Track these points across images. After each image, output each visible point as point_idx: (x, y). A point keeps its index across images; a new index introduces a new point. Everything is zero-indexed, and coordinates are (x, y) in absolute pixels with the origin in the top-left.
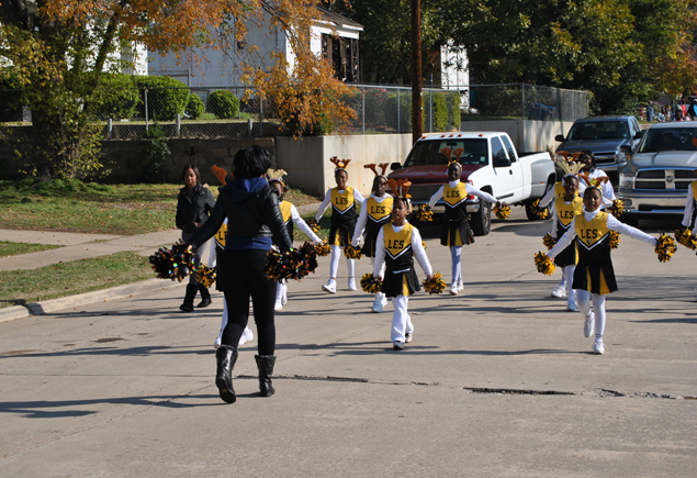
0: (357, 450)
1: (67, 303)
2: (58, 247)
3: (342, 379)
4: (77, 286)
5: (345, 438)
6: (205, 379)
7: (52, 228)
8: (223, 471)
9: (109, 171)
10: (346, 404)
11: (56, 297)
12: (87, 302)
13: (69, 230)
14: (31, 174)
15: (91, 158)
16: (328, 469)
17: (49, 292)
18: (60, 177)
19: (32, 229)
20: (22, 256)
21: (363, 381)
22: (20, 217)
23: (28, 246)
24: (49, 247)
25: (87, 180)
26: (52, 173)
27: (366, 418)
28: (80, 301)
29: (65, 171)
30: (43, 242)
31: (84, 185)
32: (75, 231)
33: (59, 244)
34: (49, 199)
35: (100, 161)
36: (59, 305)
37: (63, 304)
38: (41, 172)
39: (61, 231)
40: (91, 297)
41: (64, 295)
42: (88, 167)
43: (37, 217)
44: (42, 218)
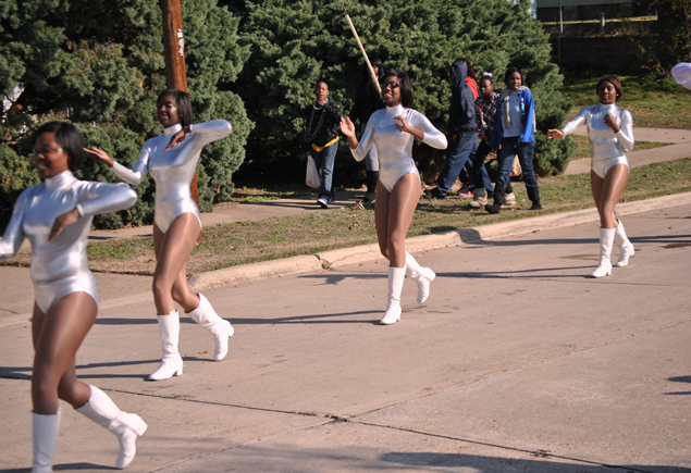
1: (654, 204)
2: (666, 144)
4: (670, 186)
7: (667, 125)
11: (644, 198)
12: (676, 203)
13: (684, 127)
14: (654, 70)
17: (637, 193)
19: (646, 126)
22: (637, 113)
24: (657, 145)
28: (669, 202)
30: (652, 140)
33: (669, 141)
34: (671, 96)
36: (645, 206)
37: (650, 205)
39: (676, 128)
40: (681, 199)
41: (653, 195)
43: (655, 113)
44: (659, 114)
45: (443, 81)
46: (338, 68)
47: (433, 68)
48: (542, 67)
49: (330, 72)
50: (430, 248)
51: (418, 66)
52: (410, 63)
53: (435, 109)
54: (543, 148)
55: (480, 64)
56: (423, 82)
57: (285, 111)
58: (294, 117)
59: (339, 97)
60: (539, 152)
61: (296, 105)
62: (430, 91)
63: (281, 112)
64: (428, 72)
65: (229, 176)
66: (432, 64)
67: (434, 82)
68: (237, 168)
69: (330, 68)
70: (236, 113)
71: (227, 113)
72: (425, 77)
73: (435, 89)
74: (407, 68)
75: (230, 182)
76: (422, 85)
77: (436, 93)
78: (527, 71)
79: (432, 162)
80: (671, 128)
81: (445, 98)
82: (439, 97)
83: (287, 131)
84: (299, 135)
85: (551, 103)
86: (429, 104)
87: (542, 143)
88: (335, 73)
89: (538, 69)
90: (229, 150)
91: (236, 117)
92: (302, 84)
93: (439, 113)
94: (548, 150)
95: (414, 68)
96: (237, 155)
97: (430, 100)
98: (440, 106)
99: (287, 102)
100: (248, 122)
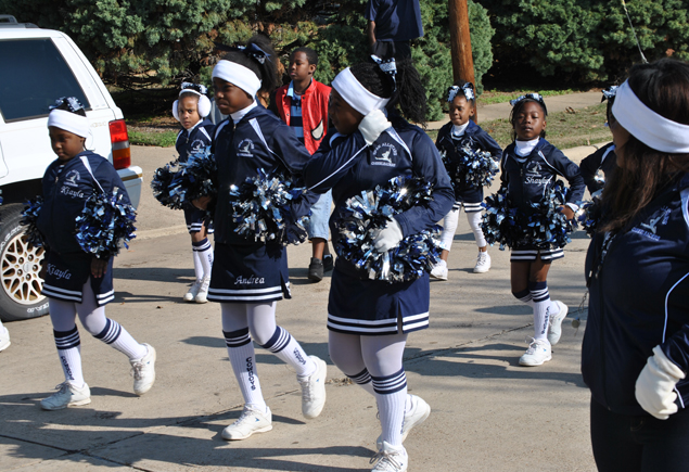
53: (661, 16)
57: (518, 19)
58: (528, 24)
59: (569, 5)
61: (529, 14)
63: (514, 20)
65: (480, 78)
68: (486, 71)
70: (482, 20)
71: (474, 20)
75: (480, 84)
81: (668, 6)
82: (663, 4)
83: (520, 37)
84: (531, 41)
86: (654, 11)
90: (482, 54)
91: (482, 24)
96: (487, 59)
97: (656, 8)
98: (664, 14)
99: (519, 10)
100: (490, 29)
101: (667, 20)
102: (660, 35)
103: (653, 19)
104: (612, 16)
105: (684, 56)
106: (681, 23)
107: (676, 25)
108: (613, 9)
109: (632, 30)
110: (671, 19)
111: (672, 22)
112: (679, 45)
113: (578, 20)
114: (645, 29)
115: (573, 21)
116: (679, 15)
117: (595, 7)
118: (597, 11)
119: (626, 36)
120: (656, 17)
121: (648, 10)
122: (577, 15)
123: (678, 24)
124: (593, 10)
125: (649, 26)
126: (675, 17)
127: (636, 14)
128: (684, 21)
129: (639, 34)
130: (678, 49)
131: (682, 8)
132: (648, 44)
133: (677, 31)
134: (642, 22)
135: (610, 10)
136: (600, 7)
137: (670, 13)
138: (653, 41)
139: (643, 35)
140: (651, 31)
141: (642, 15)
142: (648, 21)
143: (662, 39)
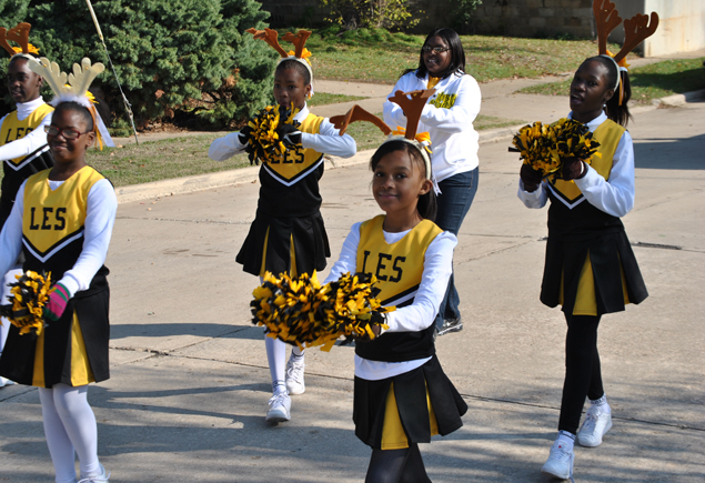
0: (666, 320)
2: (363, 98)
3: (654, 246)
4: (381, 138)
5: (654, 307)
6: (509, 239)
7: (357, 79)
8: (523, 335)
9: (417, 21)
10: (656, 271)
13: (374, 82)
14: (337, 23)
15: (399, 7)
16: (634, 338)
18: (366, 25)
19: (336, 79)
20: (325, 106)
21: (677, 248)
22: (324, 66)
23: (332, 96)
24: (354, 97)
25: (393, 30)
26: (358, 22)
27: (678, 287)
29: (372, 20)
30: (348, 94)
31: (391, 35)
32: (380, 83)
33: (364, 95)
34: (355, 49)
35: (408, 10)
36: (361, 158)
38: (347, 20)
39: (366, 82)
41: (367, 147)
42: (396, 16)
43: (342, 67)
44: (347, 68)
45: (157, 25)
46: (47, 7)
47: (146, 11)
48: (254, 14)
49: (38, 11)
50: (161, 195)
51: (131, 8)
52: (123, 5)
53: (149, 54)
54: (253, 97)
55: (193, 9)
56: (136, 25)
59: (48, 38)
60: (250, 101)
62: (143, 34)
64: (142, 16)
66: (146, 7)
67: (147, 26)
69: (38, 7)
72: (137, 20)
73: (147, 33)
74: (120, 10)
76: (135, 29)
77: (150, 38)
78: (239, 18)
79: (143, 108)
80: (362, 82)
81: (157, 43)
82: (152, 41)
85: (259, 52)
86: (142, 47)
87: (253, 92)
88: (43, 12)
89: (250, 16)
92: (8, 22)
93: (152, 58)
94: (259, 100)
95: (128, 10)
97: (143, 44)
98: (153, 51)
101: (156, 59)
102: (149, 74)
103: (140, 57)
104: (95, 52)
105: (175, 99)
106: (171, 61)
107: (165, 64)
108: (97, 43)
109: (117, 69)
110: (160, 57)
111: (161, 61)
112: (170, 86)
113: (58, 54)
114: (132, 67)
115: (53, 55)
116: (169, 53)
117: (78, 40)
118: (80, 45)
119: (111, 74)
120: (144, 55)
121: (135, 47)
122: (57, 49)
123: (167, 63)
124: (75, 44)
125: (136, 64)
126: (164, 56)
127: (122, 51)
128: (175, 60)
129: (125, 73)
130: (167, 91)
131: (172, 45)
132: (135, 83)
133: (166, 71)
134: (129, 60)
135: (94, 45)
136: (83, 41)
137: (159, 51)
138: (140, 81)
139: (130, 74)
140: (138, 70)
141: (129, 53)
142: (136, 59)
143: (150, 79)
